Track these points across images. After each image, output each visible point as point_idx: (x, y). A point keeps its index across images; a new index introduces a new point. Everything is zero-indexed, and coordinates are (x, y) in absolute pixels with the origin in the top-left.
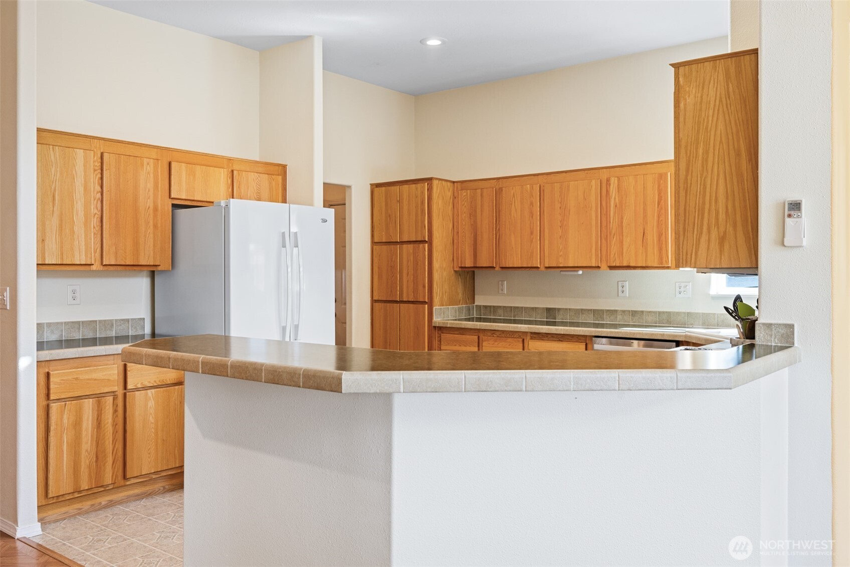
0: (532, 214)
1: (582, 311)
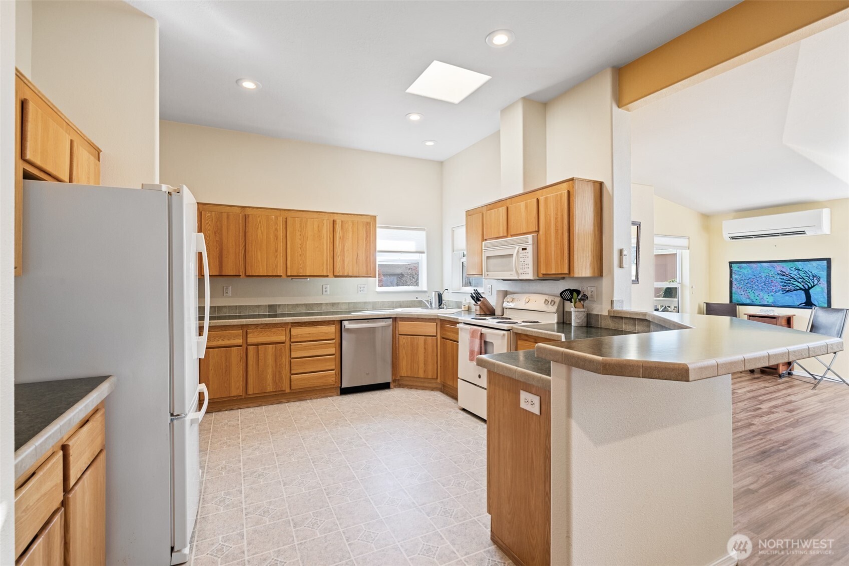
0: (276, 238)
1: (298, 305)
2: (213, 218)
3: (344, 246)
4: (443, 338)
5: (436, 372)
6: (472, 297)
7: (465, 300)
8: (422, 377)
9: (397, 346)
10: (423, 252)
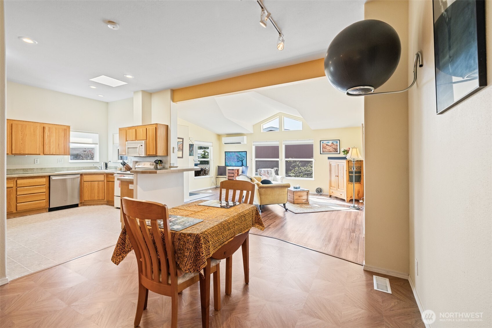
3: (50, 140)
4: (108, 181)
6: (122, 164)
7: (119, 166)
8: (97, 199)
9: (83, 187)
10: (97, 144)
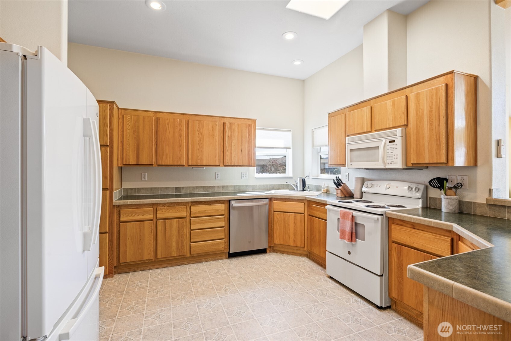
0: (180, 136)
1: (197, 188)
2: (133, 120)
3: (232, 143)
4: (310, 215)
5: (304, 242)
6: (335, 183)
7: (324, 185)
8: (292, 245)
9: (272, 220)
10: (290, 148)
